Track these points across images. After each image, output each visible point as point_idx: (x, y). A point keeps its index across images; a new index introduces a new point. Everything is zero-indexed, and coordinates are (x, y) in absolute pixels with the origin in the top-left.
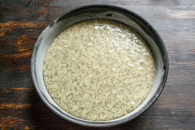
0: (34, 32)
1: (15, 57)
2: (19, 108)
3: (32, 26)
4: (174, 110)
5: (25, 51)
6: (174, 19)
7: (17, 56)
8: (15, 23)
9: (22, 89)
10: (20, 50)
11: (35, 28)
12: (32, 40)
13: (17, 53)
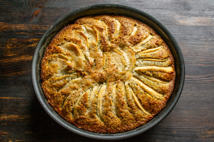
0: (25, 35)
1: (3, 62)
2: (3, 119)
3: (24, 28)
4: (176, 130)
5: (14, 57)
6: (183, 26)
7: (6, 61)
8: (6, 25)
9: (8, 98)
10: (9, 54)
11: (26, 31)
12: (22, 44)
13: (6, 58)
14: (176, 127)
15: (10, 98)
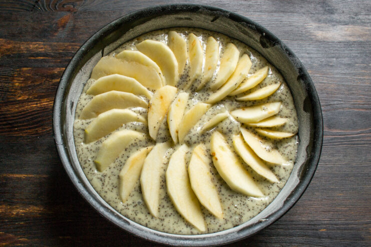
0: (47, 62)
1: (9, 111)
2: (17, 214)
3: (43, 50)
4: (325, 226)
5: (28, 101)
6: (324, 41)
7: (14, 109)
8: (9, 43)
9: (23, 176)
10: (19, 97)
11: (48, 54)
12: (42, 78)
13: (14, 104)
14: (324, 221)
15: (26, 176)
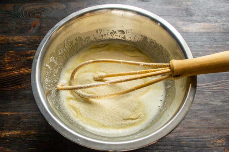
0: (24, 47)
1: (2, 76)
2: (5, 136)
3: (22, 40)
4: (185, 140)
5: (13, 70)
6: (187, 32)
7: (4, 75)
8: (2, 37)
9: (9, 113)
10: (8, 68)
11: (25, 43)
12: (21, 57)
13: (4, 72)
14: (185, 137)
15: (10, 113)
